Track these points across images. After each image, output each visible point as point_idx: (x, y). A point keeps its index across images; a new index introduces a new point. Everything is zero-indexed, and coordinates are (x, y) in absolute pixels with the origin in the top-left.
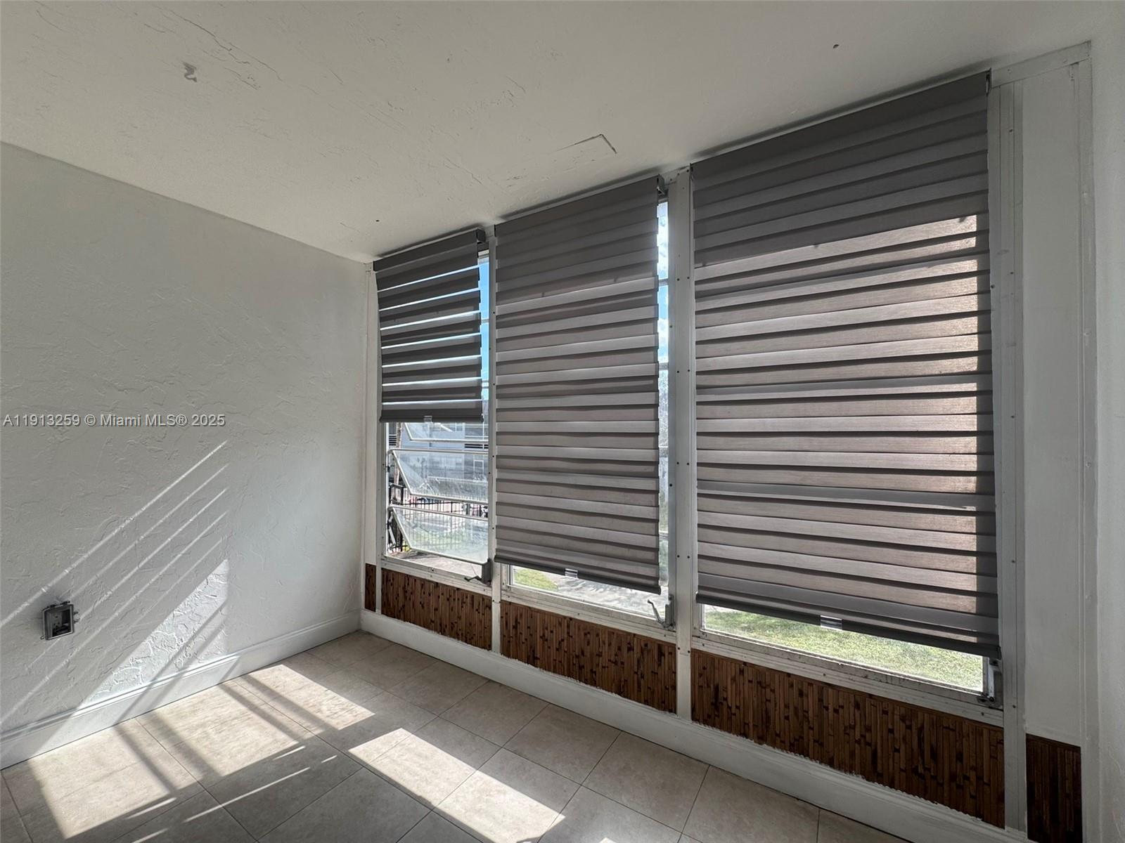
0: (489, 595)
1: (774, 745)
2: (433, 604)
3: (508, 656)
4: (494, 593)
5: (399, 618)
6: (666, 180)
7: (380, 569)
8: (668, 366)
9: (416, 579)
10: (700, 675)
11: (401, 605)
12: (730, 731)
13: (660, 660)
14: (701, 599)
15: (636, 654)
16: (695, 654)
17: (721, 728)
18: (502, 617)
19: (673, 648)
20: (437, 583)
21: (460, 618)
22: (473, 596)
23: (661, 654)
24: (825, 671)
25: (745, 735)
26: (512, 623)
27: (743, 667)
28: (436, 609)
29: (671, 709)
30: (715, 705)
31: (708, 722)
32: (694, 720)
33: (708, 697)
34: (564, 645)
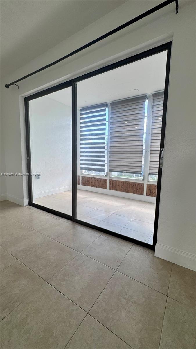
2: (94, 182)
3: (111, 190)
4: (108, 179)
6: (148, 96)
7: (81, 176)
8: (146, 133)
9: (90, 177)
10: (148, 188)
11: (86, 183)
13: (141, 186)
14: (149, 174)
15: (137, 186)
17: (152, 196)
18: (109, 183)
19: (143, 184)
20: (95, 178)
21: (100, 184)
22: (103, 179)
26: (112, 183)
29: (143, 194)
30: (151, 193)
31: (149, 195)
32: (147, 195)
33: (149, 191)
34: (123, 186)
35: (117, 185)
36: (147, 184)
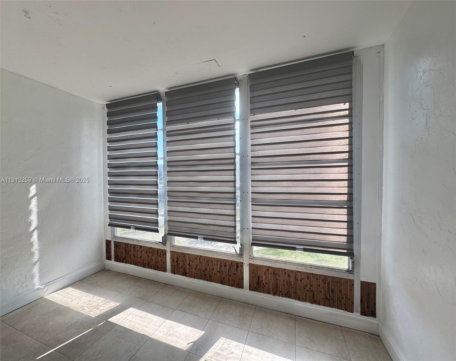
0: (165, 249)
1: (279, 295)
2: (139, 255)
3: (174, 274)
4: (168, 249)
5: (123, 262)
6: (239, 79)
7: (113, 242)
8: (240, 154)
9: (131, 245)
10: (252, 273)
11: (124, 257)
12: (263, 293)
13: (237, 269)
14: (253, 244)
15: (228, 267)
16: (250, 265)
17: (260, 292)
18: (171, 258)
19: (242, 264)
20: (141, 246)
21: (152, 260)
22: (158, 250)
23: (237, 266)
24: (297, 267)
25: (269, 293)
26: (175, 260)
27: (268, 268)
28: (141, 257)
29: (242, 287)
30: (258, 283)
31: (256, 290)
32: (250, 289)
33: (255, 281)
34: (198, 267)
35: (188, 263)
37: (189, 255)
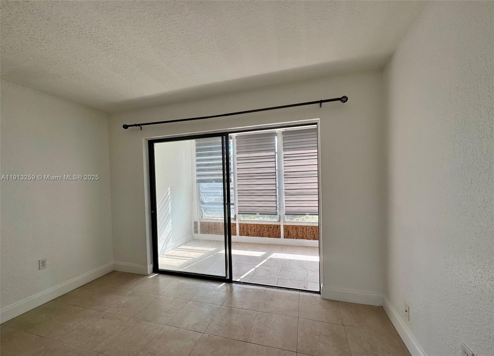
0: (235, 223)
3: (241, 236)
5: (207, 234)
6: (277, 133)
7: (199, 222)
8: (278, 170)
9: (212, 223)
10: (285, 230)
11: (207, 230)
12: (291, 238)
13: (277, 229)
14: (286, 214)
15: (272, 229)
18: (239, 227)
19: (280, 226)
24: (307, 224)
25: (294, 238)
26: (242, 228)
27: (293, 226)
29: (280, 237)
30: (288, 234)
31: (287, 238)
32: (284, 238)
33: (287, 233)
34: (256, 230)
36: (284, 225)
37: (250, 224)
